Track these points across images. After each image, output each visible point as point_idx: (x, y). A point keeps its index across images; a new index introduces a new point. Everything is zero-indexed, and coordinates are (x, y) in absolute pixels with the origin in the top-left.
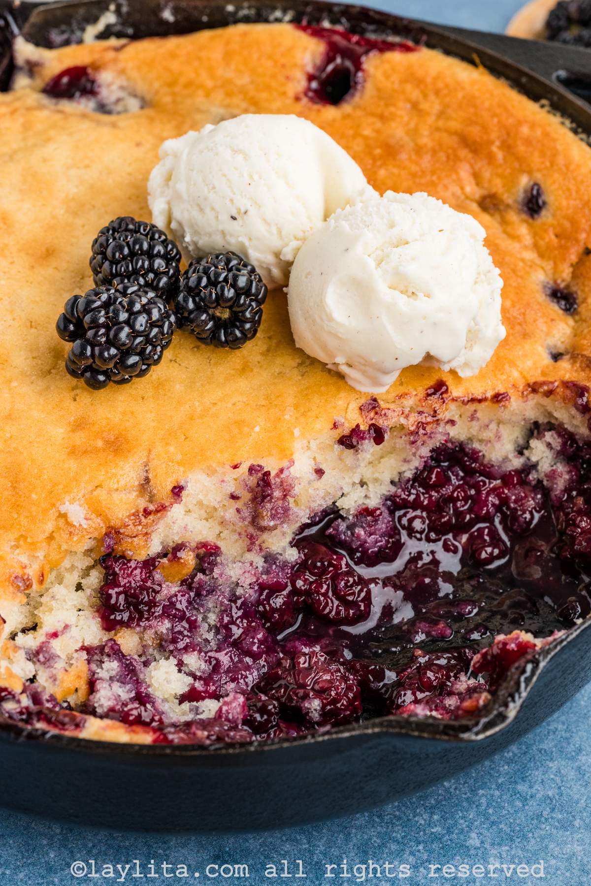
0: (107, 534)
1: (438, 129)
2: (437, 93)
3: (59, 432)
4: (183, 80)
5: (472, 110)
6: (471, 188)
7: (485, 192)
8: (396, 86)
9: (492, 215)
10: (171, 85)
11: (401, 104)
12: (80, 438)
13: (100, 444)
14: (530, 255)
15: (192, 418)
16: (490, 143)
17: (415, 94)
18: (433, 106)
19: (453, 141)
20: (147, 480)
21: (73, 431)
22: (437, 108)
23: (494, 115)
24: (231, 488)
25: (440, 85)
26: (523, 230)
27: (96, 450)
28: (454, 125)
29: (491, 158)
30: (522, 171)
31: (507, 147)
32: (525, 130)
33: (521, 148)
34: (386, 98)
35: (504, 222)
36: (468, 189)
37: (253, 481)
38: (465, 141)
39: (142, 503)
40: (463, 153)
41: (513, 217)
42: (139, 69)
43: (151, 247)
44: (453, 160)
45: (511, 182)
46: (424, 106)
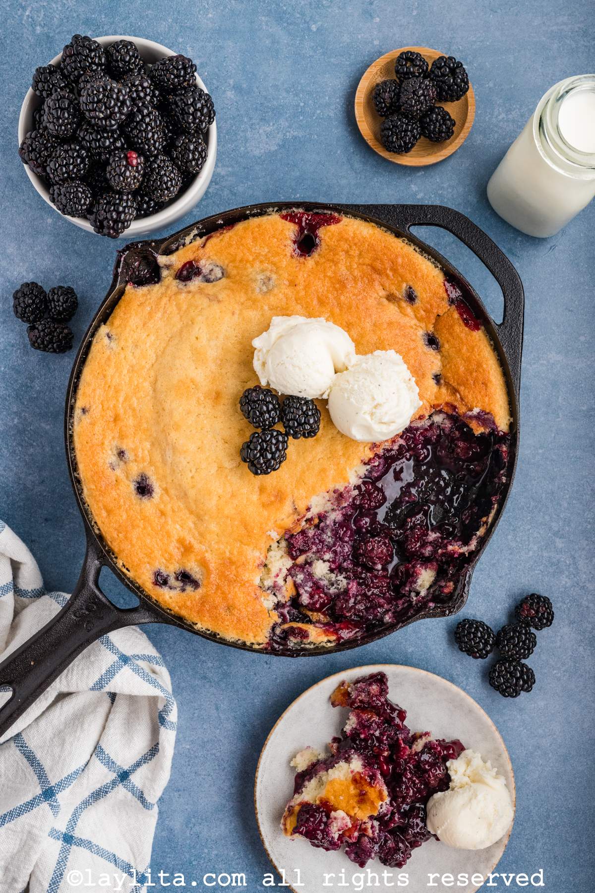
0: (285, 533)
1: (360, 264)
2: (355, 244)
3: (255, 497)
4: (238, 258)
5: (373, 252)
6: (382, 293)
7: (387, 293)
8: (336, 244)
9: (394, 303)
10: (233, 261)
11: (341, 253)
12: (265, 499)
13: (273, 499)
14: (414, 322)
15: (304, 472)
16: (385, 269)
17: (346, 247)
18: (355, 252)
19: (368, 270)
20: (296, 509)
21: (260, 494)
22: (357, 252)
23: (385, 254)
24: (327, 498)
25: (356, 241)
26: (409, 310)
27: (272, 503)
28: (367, 261)
29: (387, 276)
30: (402, 281)
31: (395, 270)
32: (400, 260)
33: (401, 271)
34: (333, 250)
35: (400, 307)
36: (380, 294)
37: (335, 495)
38: (375, 270)
39: (296, 517)
40: (375, 276)
41: (404, 304)
42: (216, 255)
43: (268, 408)
44: (371, 281)
45: (399, 287)
46: (352, 253)
